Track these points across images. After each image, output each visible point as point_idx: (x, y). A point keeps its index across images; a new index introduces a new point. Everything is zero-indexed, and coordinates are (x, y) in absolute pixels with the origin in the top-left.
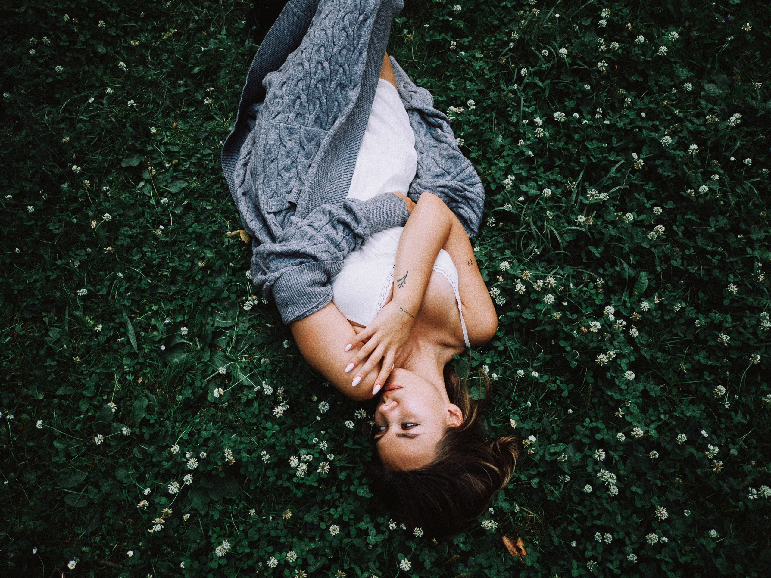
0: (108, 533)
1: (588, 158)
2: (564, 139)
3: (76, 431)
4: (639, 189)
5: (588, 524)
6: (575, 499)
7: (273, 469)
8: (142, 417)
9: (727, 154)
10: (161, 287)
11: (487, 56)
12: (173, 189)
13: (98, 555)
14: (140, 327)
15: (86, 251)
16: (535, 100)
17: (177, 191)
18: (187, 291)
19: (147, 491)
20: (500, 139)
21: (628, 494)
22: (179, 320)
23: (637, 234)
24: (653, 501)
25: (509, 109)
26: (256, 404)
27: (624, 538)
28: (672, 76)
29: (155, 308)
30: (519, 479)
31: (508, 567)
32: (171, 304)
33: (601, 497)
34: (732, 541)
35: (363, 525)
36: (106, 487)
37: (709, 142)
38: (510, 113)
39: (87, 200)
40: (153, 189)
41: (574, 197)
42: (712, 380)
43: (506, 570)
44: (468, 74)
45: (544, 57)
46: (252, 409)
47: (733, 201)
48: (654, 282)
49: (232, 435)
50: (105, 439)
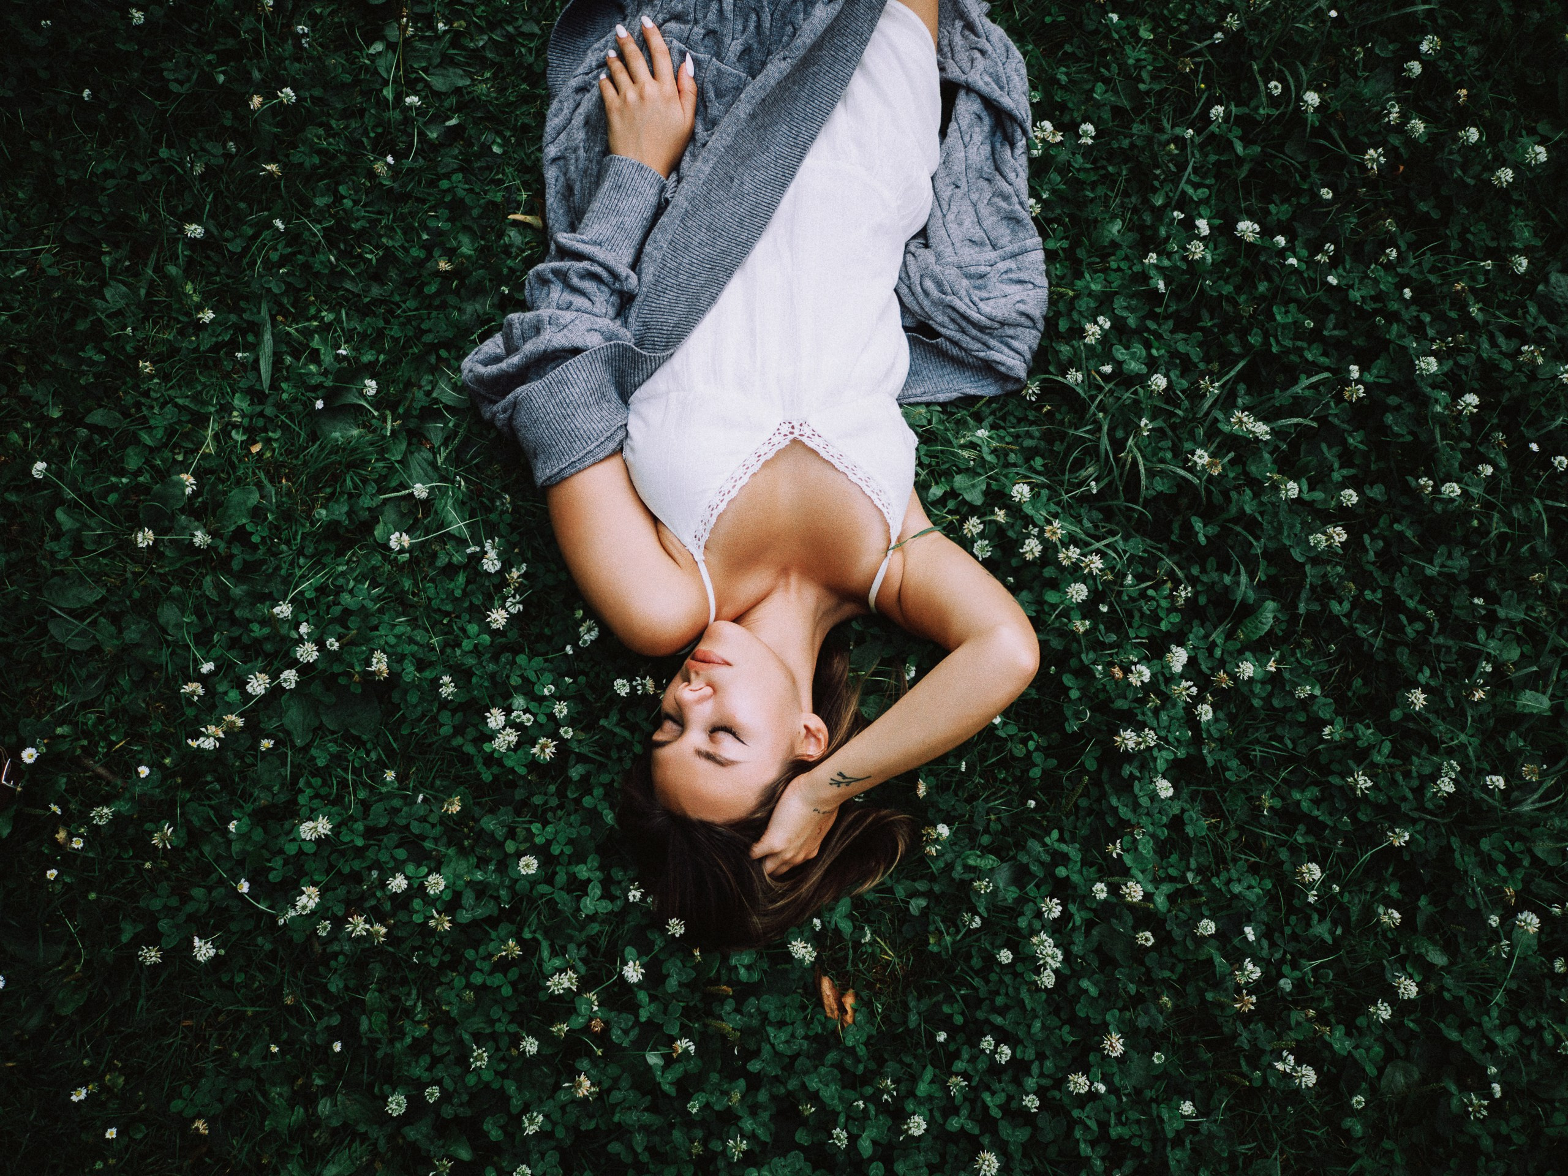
0: (114, 714)
1: (1266, 335)
2: (1238, 280)
3: (103, 505)
4: (1337, 438)
5: (980, 1015)
6: (976, 963)
7: (454, 712)
8: (240, 523)
9: (1528, 433)
10: (352, 279)
11: (1159, 41)
12: (438, 83)
13: (82, 747)
14: (288, 344)
15: (224, 146)
16: (1217, 177)
17: (443, 89)
18: (399, 307)
19: (207, 667)
20: (1116, 227)
21: (1071, 989)
22: (368, 357)
23: (1292, 527)
24: (1108, 1017)
25: (1158, 172)
26: (461, 579)
27: (1032, 1062)
28: (1501, 230)
29: (328, 317)
30: (890, 890)
31: (811, 1033)
32: (362, 321)
33: (1021, 975)
34: (1214, 1128)
35: (583, 871)
36: (132, 634)
37: (1507, 395)
38: (1156, 183)
39: (257, 41)
40: (398, 67)
41: (1207, 405)
42: (1307, 844)
43: (806, 1037)
44: (1107, 67)
45: (1270, 95)
46: (452, 586)
47: (1497, 527)
48: (1284, 626)
49: (398, 616)
50: (155, 541)
